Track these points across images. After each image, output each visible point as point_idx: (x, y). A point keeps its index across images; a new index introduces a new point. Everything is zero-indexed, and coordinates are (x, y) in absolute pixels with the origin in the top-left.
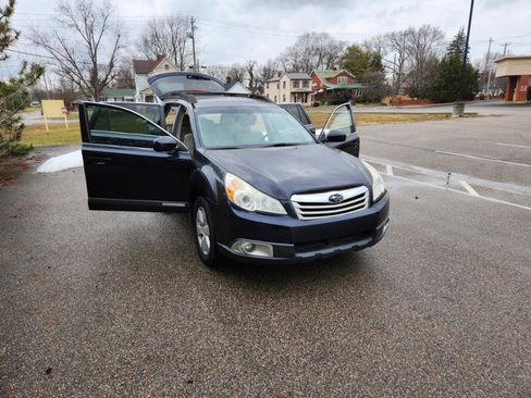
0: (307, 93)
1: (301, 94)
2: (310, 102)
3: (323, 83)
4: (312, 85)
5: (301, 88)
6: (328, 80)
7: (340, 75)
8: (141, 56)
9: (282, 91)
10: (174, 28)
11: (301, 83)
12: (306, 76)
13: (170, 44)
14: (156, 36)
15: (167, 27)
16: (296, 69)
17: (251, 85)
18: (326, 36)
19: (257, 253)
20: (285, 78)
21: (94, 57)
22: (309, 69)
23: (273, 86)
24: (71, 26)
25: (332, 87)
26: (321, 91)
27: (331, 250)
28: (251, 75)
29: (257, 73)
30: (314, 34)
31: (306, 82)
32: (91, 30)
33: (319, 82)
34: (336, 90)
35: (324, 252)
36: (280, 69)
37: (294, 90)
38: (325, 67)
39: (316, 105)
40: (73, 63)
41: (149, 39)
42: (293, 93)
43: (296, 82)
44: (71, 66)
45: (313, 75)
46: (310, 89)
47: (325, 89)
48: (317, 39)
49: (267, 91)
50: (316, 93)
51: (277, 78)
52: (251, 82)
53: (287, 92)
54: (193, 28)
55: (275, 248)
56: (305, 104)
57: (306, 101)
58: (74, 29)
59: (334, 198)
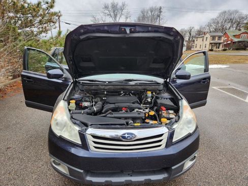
0: (220, 44)
1: (216, 44)
2: (221, 48)
3: (231, 38)
4: (223, 39)
5: (216, 41)
6: (234, 36)
7: (243, 33)
9: (205, 42)
10: (153, 13)
11: (217, 38)
12: (221, 34)
14: (144, 17)
15: (149, 12)
16: (216, 30)
17: (189, 39)
18: (237, 12)
20: (208, 36)
22: (223, 30)
23: (200, 40)
24: (108, 15)
25: (236, 40)
26: (229, 42)
27: (122, 179)
28: (190, 34)
29: (193, 34)
30: (229, 11)
31: (220, 37)
33: (228, 37)
34: (239, 42)
36: (206, 31)
37: (212, 42)
38: (234, 29)
39: (225, 50)
42: (211, 44)
43: (213, 38)
45: (225, 34)
46: (222, 41)
47: (231, 41)
48: (231, 14)
49: (196, 42)
50: (226, 43)
51: (203, 36)
52: (190, 38)
53: (208, 43)
54: (160, 12)
55: (70, 170)
56: (217, 49)
57: (219, 48)
58: (110, 16)
59: (126, 135)
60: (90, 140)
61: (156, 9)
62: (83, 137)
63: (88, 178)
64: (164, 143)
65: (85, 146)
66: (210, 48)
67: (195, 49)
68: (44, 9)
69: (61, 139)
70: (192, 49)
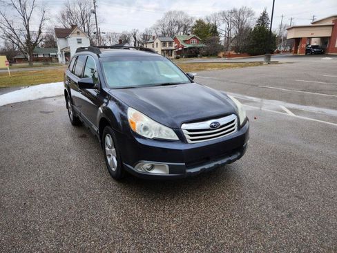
0: (172, 50)
1: (168, 51)
2: (173, 56)
3: (182, 43)
4: (174, 45)
5: (168, 47)
6: (185, 41)
7: (192, 38)
8: (60, 26)
9: (156, 49)
10: (82, 7)
11: (168, 44)
12: (171, 39)
13: (80, 18)
14: (70, 13)
15: (77, 6)
16: (164, 34)
18: (182, 13)
19: (155, 172)
20: (158, 41)
21: (27, 26)
22: (172, 35)
24: (10, 5)
25: (187, 46)
26: (180, 49)
27: (212, 165)
28: (135, 38)
29: (139, 38)
30: (175, 12)
31: (171, 43)
32: (24, 8)
33: (179, 43)
34: (190, 48)
35: (206, 167)
36: (154, 34)
37: (163, 48)
38: (182, 33)
39: (177, 58)
40: (13, 30)
41: (65, 14)
42: (162, 50)
43: (164, 43)
44: (12, 33)
45: (175, 39)
46: (173, 48)
47: (183, 48)
48: (177, 15)
50: (177, 50)
51: (152, 41)
52: (135, 43)
53: (159, 50)
54: (95, 7)
55: (170, 167)
57: (171, 56)
58: (12, 7)
59: (213, 124)
60: (186, 133)
62: (178, 132)
63: (188, 170)
64: (236, 127)
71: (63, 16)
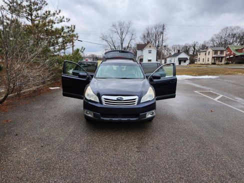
0: (222, 58)
1: (218, 58)
2: (223, 62)
3: (233, 52)
4: (225, 53)
5: (219, 54)
6: (237, 50)
9: (208, 56)
10: (157, 29)
11: (219, 52)
12: (223, 49)
13: (154, 37)
16: (220, 45)
17: (193, 53)
19: (89, 115)
20: (210, 50)
21: (122, 44)
23: (203, 54)
24: (115, 32)
25: (238, 54)
26: (232, 56)
28: (195, 49)
30: (231, 27)
31: (222, 52)
33: (231, 51)
34: (241, 56)
37: (214, 56)
39: (227, 64)
40: (115, 47)
42: (213, 57)
43: (216, 52)
45: (228, 48)
46: (224, 55)
47: (234, 56)
48: (233, 30)
49: (199, 56)
50: (228, 57)
51: (205, 50)
52: (194, 51)
53: (210, 57)
54: (163, 29)
55: (94, 114)
56: (220, 63)
57: (221, 62)
58: (117, 33)
59: (119, 98)
60: (103, 100)
61: (159, 27)
62: (100, 99)
63: (102, 118)
64: (136, 103)
65: (101, 102)
66: (213, 62)
67: (198, 63)
68: (65, 32)
69: (91, 101)
70: (196, 63)
71: (144, 36)
